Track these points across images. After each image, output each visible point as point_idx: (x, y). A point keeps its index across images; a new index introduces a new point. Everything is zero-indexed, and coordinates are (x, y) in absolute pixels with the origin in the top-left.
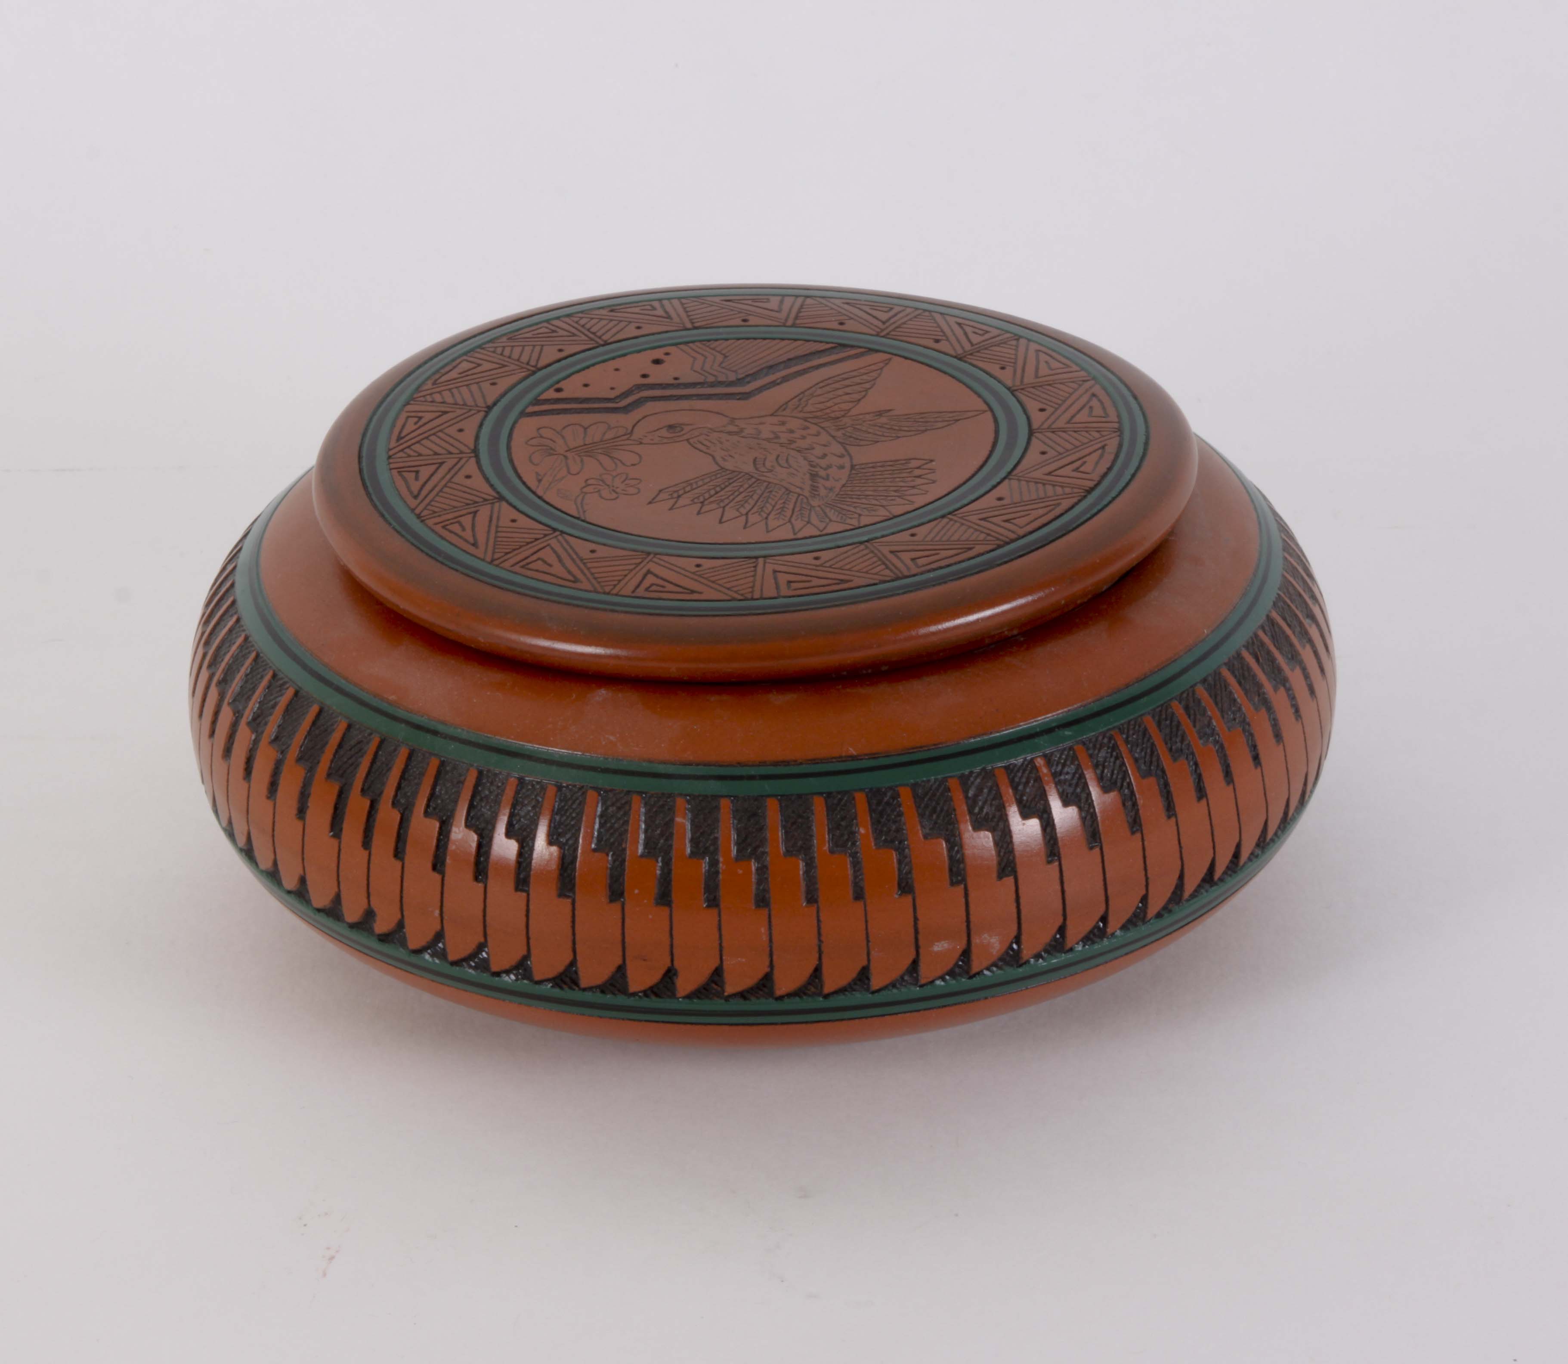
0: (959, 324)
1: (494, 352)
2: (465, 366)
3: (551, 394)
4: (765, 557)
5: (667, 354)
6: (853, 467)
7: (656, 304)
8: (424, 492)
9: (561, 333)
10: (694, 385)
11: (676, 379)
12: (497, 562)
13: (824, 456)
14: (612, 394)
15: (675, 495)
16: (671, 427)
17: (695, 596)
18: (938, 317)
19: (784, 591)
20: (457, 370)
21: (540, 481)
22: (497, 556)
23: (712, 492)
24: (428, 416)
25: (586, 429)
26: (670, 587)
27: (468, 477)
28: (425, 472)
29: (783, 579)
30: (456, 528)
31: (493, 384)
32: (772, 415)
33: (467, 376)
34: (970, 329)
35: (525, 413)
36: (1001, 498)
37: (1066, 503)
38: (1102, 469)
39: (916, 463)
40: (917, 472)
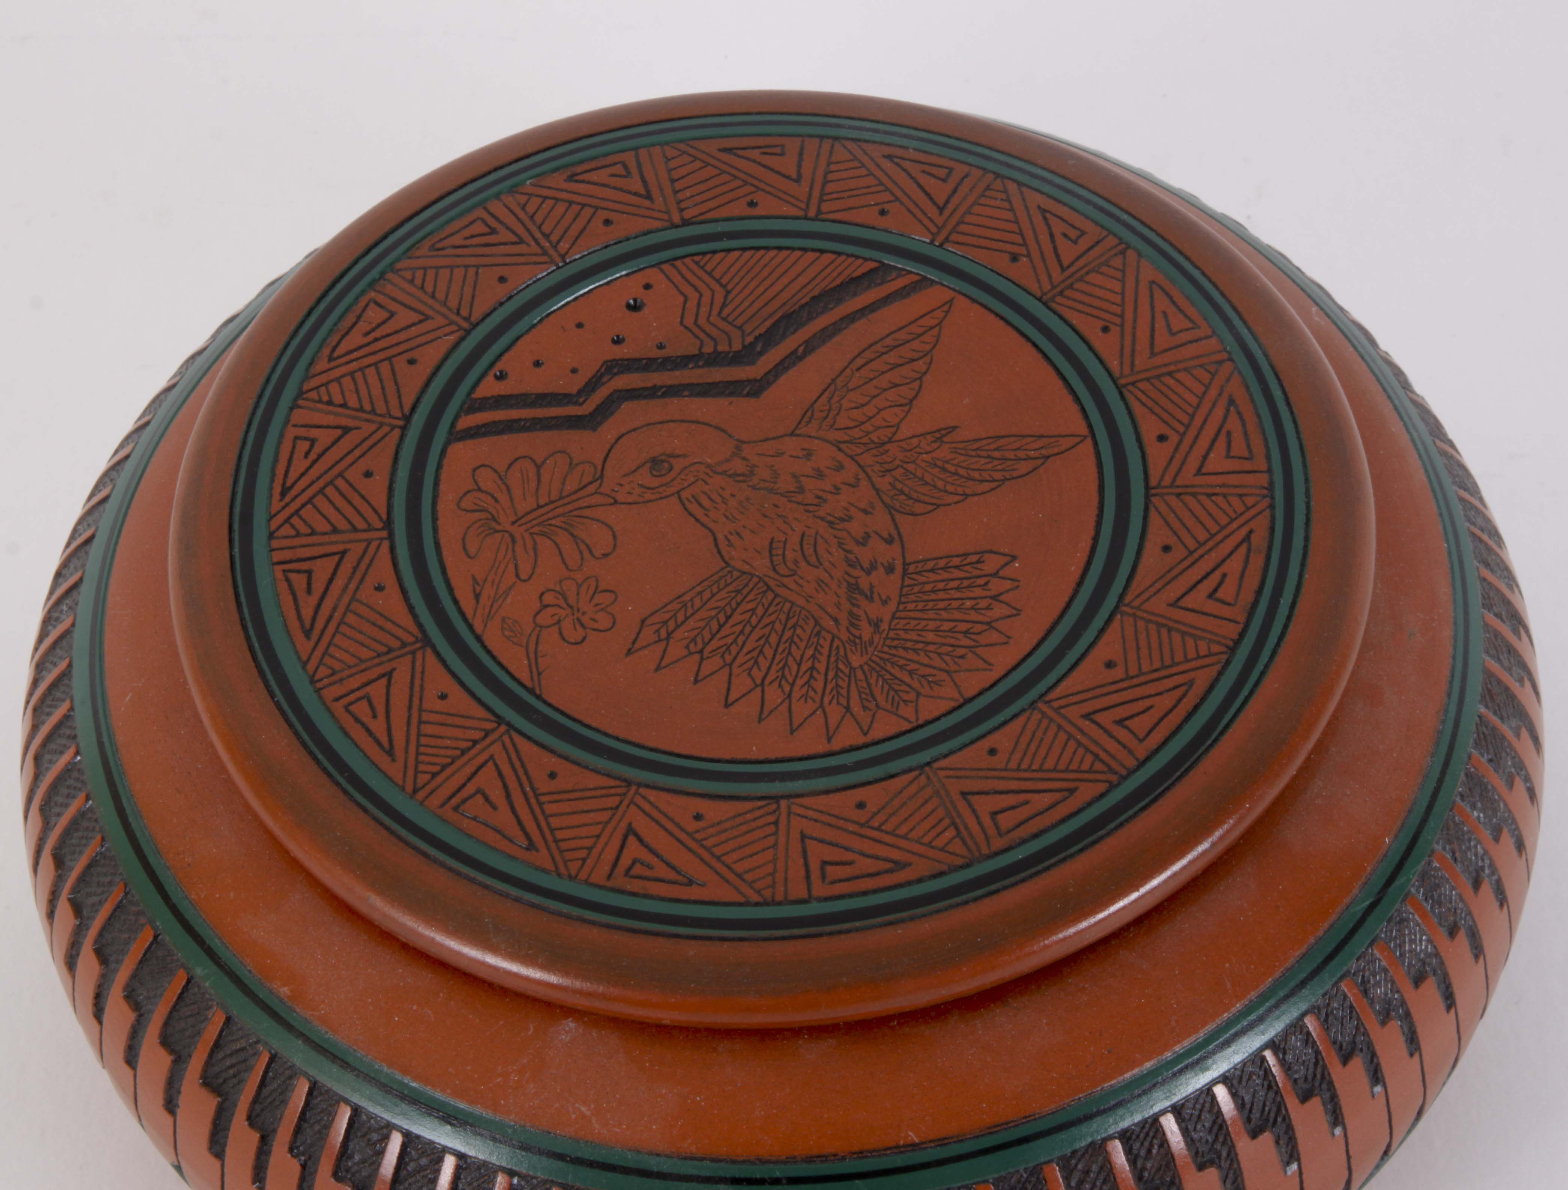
0: (1043, 211)
1: (412, 281)
2: (374, 315)
3: (489, 388)
4: (789, 797)
5: (647, 287)
6: (905, 565)
7: (629, 158)
8: (319, 625)
9: (504, 235)
10: (683, 361)
11: (661, 347)
12: (421, 795)
13: (864, 541)
14: (575, 385)
15: (663, 634)
16: (655, 462)
17: (694, 893)
18: (1012, 187)
19: (818, 889)
20: (363, 326)
21: (477, 596)
22: (423, 779)
23: (714, 626)
24: (324, 437)
25: (538, 467)
26: (662, 871)
27: (379, 588)
28: (322, 570)
29: (817, 852)
30: (361, 709)
31: (411, 362)
32: (792, 434)
33: (376, 340)
34: (1058, 228)
35: (456, 436)
36: (1109, 665)
37: (1202, 680)
38: (1248, 596)
39: (991, 564)
40: (996, 585)
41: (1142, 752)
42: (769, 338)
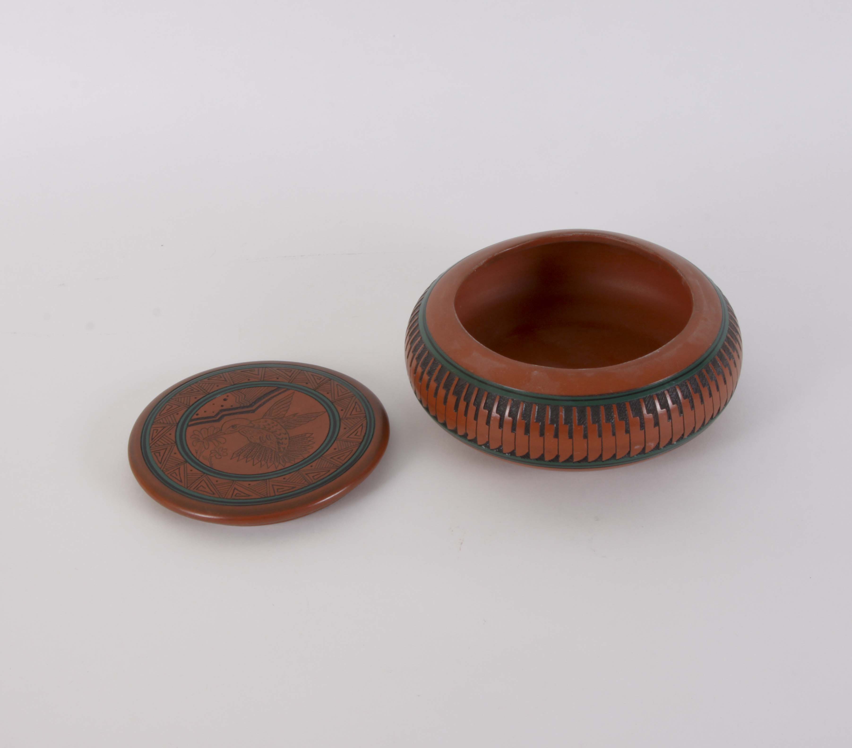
0: (312, 375)
1: (176, 400)
2: (168, 407)
3: (195, 417)
4: (269, 479)
5: (228, 396)
6: (289, 438)
7: (221, 375)
8: (163, 461)
9: (195, 390)
10: (237, 408)
11: (232, 406)
12: (189, 488)
13: (280, 434)
14: (214, 414)
15: (238, 455)
16: (233, 426)
17: (250, 497)
18: (305, 372)
19: (277, 494)
20: (166, 409)
21: (197, 453)
22: (188, 485)
23: (249, 452)
24: (160, 429)
25: (208, 429)
26: (243, 495)
27: (175, 453)
28: (162, 452)
29: (276, 488)
30: (174, 475)
31: (177, 414)
32: (262, 418)
33: (169, 411)
34: (316, 377)
35: (188, 426)
36: (335, 449)
37: (355, 450)
38: (363, 434)
39: (308, 435)
40: (309, 439)
41: (343, 462)
42: (255, 403)
